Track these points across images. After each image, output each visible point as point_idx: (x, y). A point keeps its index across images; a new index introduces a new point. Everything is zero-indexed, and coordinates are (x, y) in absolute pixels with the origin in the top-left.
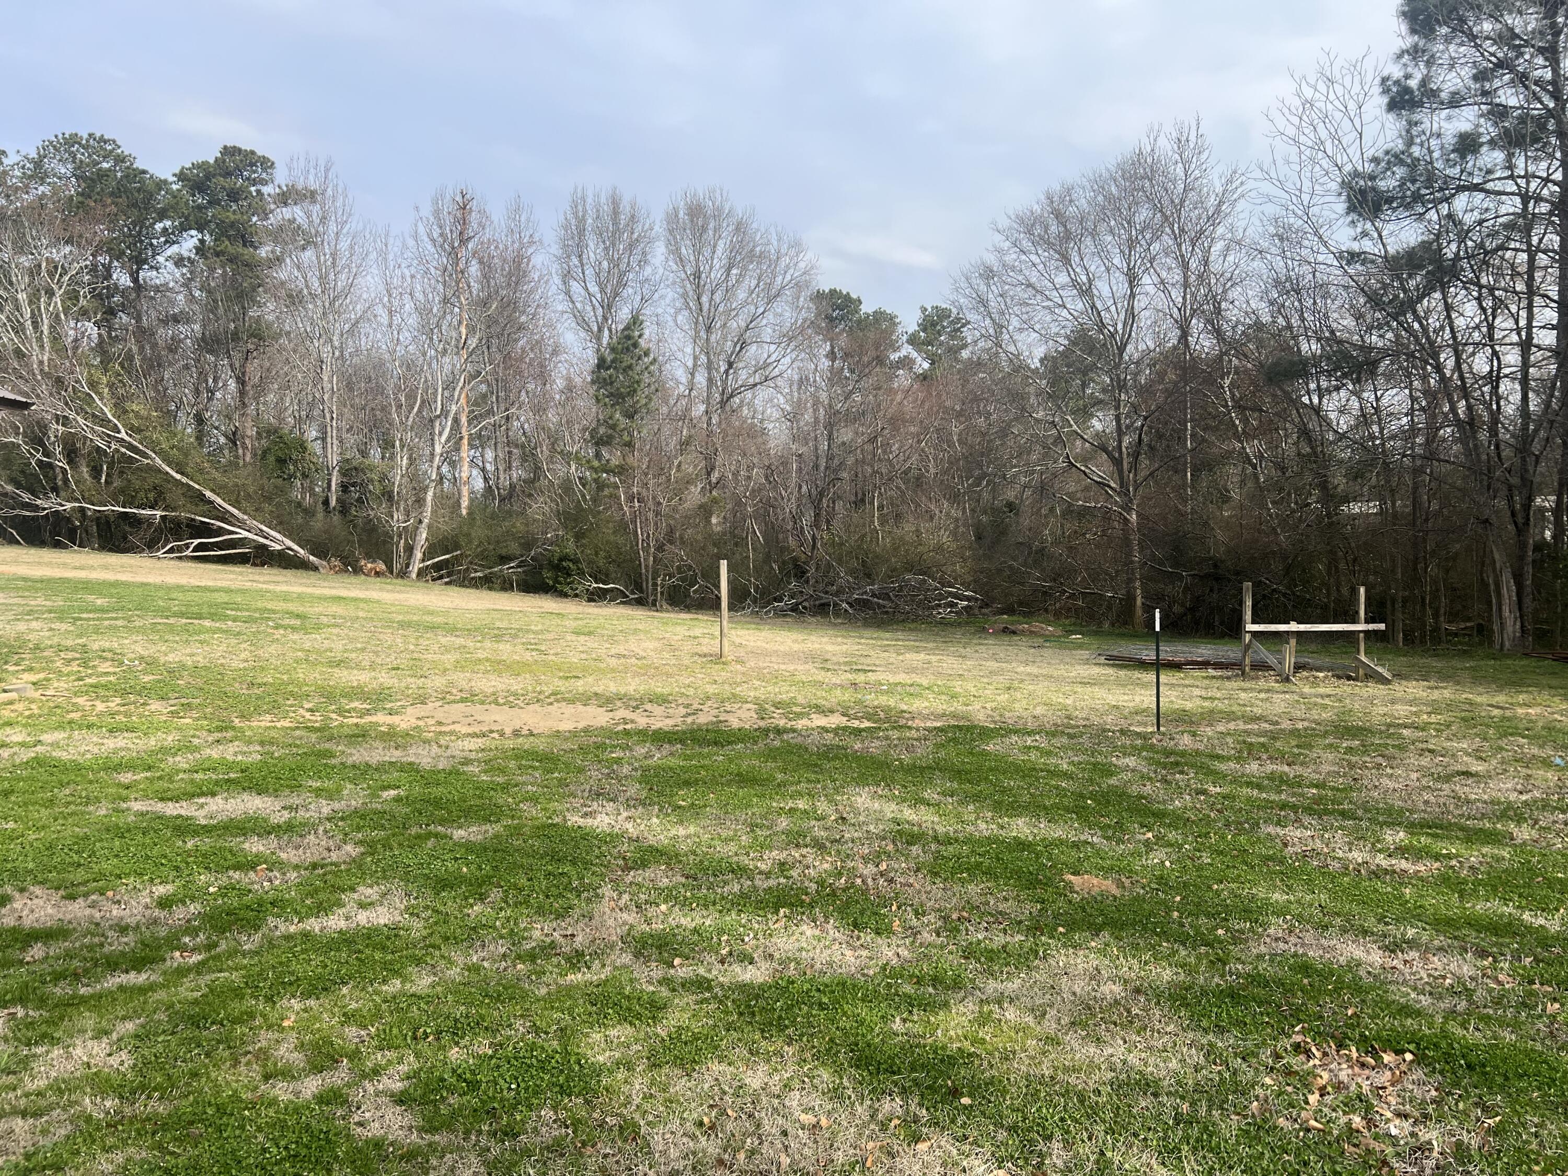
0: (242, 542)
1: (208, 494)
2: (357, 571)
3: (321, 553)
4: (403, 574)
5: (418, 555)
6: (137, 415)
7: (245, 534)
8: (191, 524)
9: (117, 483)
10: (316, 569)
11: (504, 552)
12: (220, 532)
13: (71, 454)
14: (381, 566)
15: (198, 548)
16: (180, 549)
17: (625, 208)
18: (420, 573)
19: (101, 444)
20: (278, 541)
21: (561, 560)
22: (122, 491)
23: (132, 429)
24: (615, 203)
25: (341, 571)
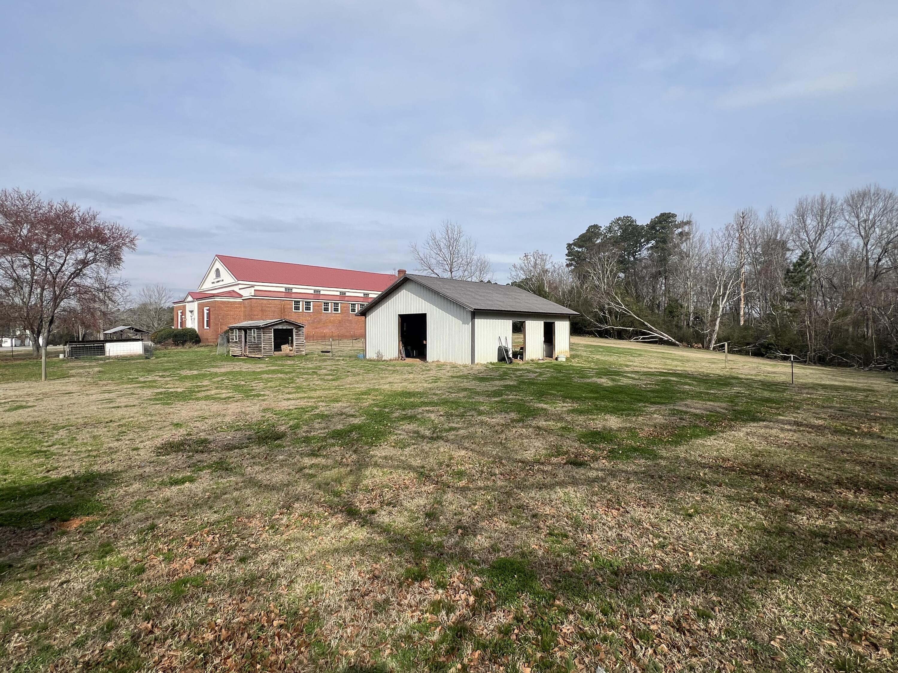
0: (656, 337)
1: (646, 323)
2: (692, 347)
3: (681, 341)
4: (708, 348)
5: (713, 342)
6: (628, 301)
7: (656, 335)
8: (640, 331)
9: (622, 321)
10: (678, 346)
11: (747, 341)
12: (649, 334)
13: (610, 313)
14: (700, 345)
15: (643, 339)
16: (637, 339)
17: (828, 198)
18: (714, 348)
19: (617, 310)
20: (666, 337)
21: (768, 345)
22: (622, 323)
23: (626, 305)
24: (823, 199)
25: (687, 347)
